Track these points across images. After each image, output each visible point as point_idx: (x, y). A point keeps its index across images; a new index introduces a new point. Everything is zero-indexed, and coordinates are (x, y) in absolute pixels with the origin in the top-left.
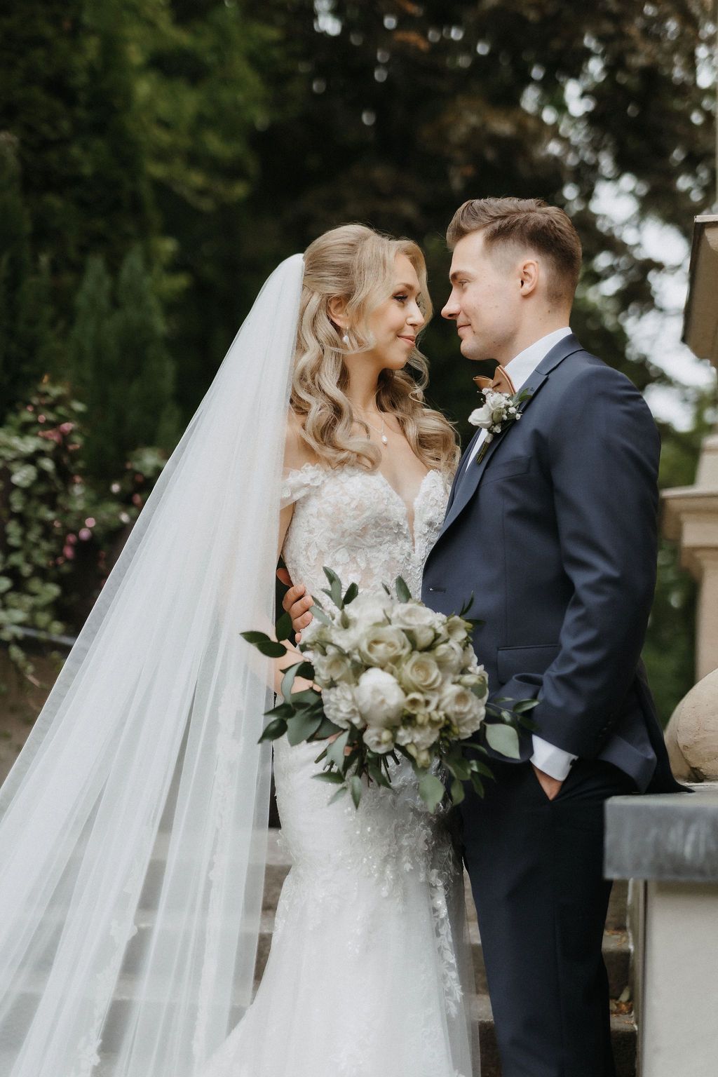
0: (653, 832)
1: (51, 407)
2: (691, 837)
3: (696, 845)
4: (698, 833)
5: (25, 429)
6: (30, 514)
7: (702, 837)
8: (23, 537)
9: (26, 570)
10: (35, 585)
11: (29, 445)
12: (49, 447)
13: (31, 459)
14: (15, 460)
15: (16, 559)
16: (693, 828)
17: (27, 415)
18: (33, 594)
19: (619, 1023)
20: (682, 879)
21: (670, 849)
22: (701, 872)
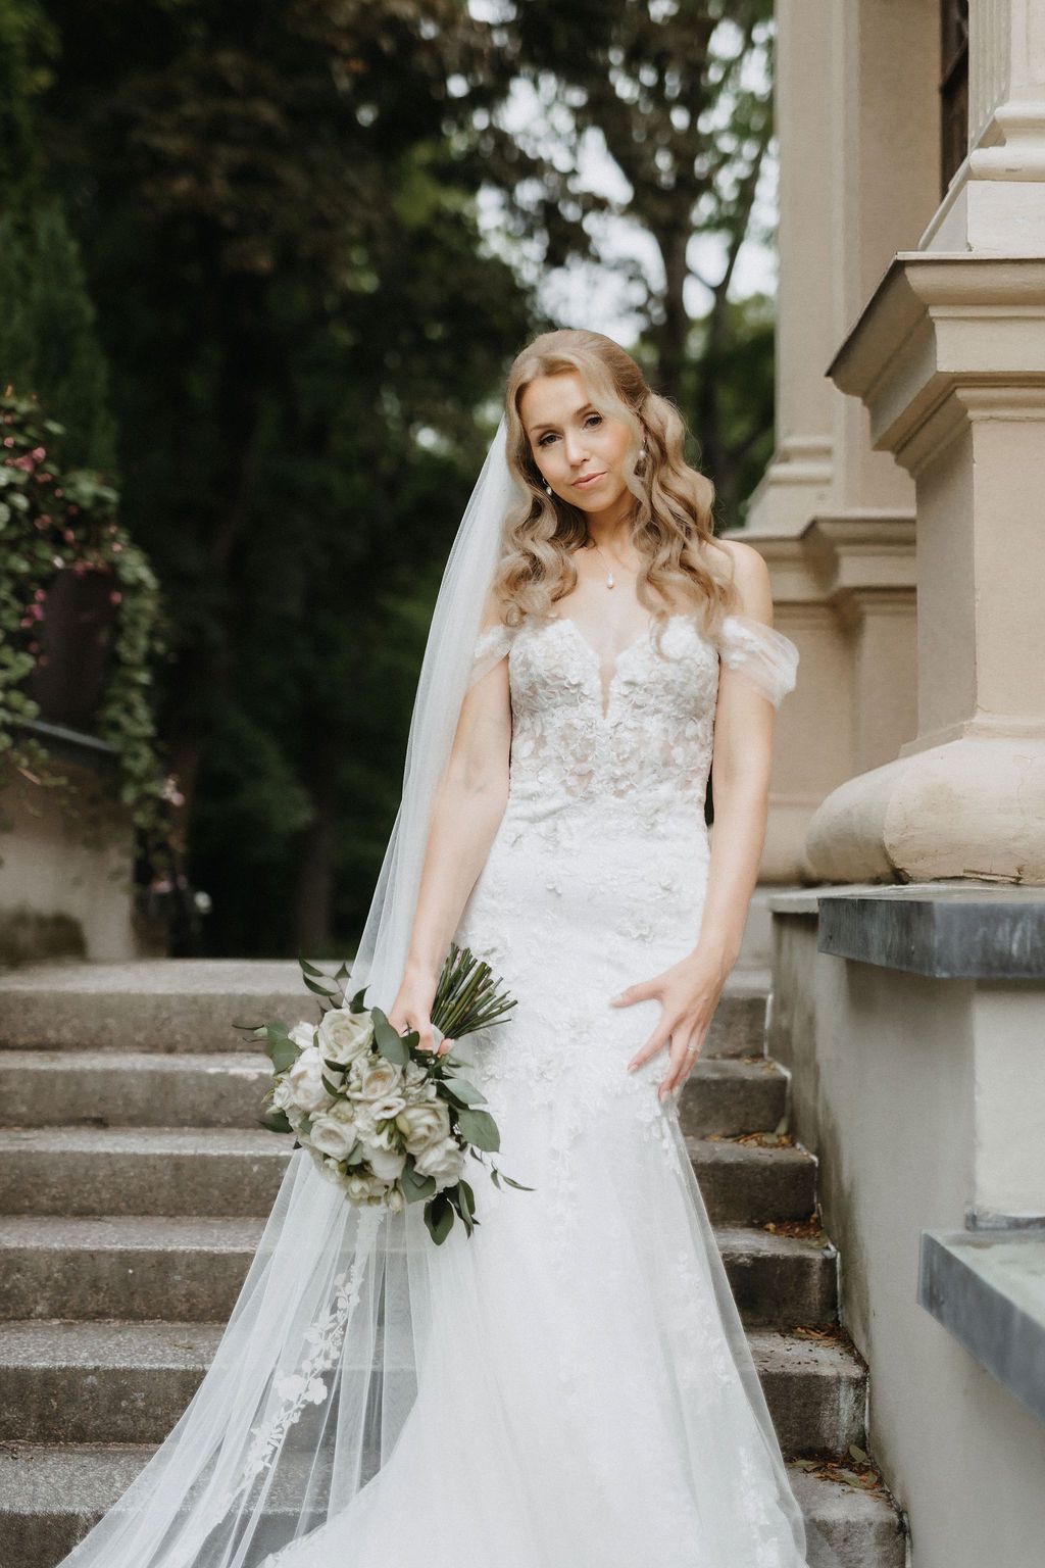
0: (981, 930)
2: (1018, 935)
3: (1022, 942)
4: (1024, 932)
7: (1029, 934)
16: (1020, 926)
20: (1009, 976)
21: (998, 947)
22: (1028, 969)
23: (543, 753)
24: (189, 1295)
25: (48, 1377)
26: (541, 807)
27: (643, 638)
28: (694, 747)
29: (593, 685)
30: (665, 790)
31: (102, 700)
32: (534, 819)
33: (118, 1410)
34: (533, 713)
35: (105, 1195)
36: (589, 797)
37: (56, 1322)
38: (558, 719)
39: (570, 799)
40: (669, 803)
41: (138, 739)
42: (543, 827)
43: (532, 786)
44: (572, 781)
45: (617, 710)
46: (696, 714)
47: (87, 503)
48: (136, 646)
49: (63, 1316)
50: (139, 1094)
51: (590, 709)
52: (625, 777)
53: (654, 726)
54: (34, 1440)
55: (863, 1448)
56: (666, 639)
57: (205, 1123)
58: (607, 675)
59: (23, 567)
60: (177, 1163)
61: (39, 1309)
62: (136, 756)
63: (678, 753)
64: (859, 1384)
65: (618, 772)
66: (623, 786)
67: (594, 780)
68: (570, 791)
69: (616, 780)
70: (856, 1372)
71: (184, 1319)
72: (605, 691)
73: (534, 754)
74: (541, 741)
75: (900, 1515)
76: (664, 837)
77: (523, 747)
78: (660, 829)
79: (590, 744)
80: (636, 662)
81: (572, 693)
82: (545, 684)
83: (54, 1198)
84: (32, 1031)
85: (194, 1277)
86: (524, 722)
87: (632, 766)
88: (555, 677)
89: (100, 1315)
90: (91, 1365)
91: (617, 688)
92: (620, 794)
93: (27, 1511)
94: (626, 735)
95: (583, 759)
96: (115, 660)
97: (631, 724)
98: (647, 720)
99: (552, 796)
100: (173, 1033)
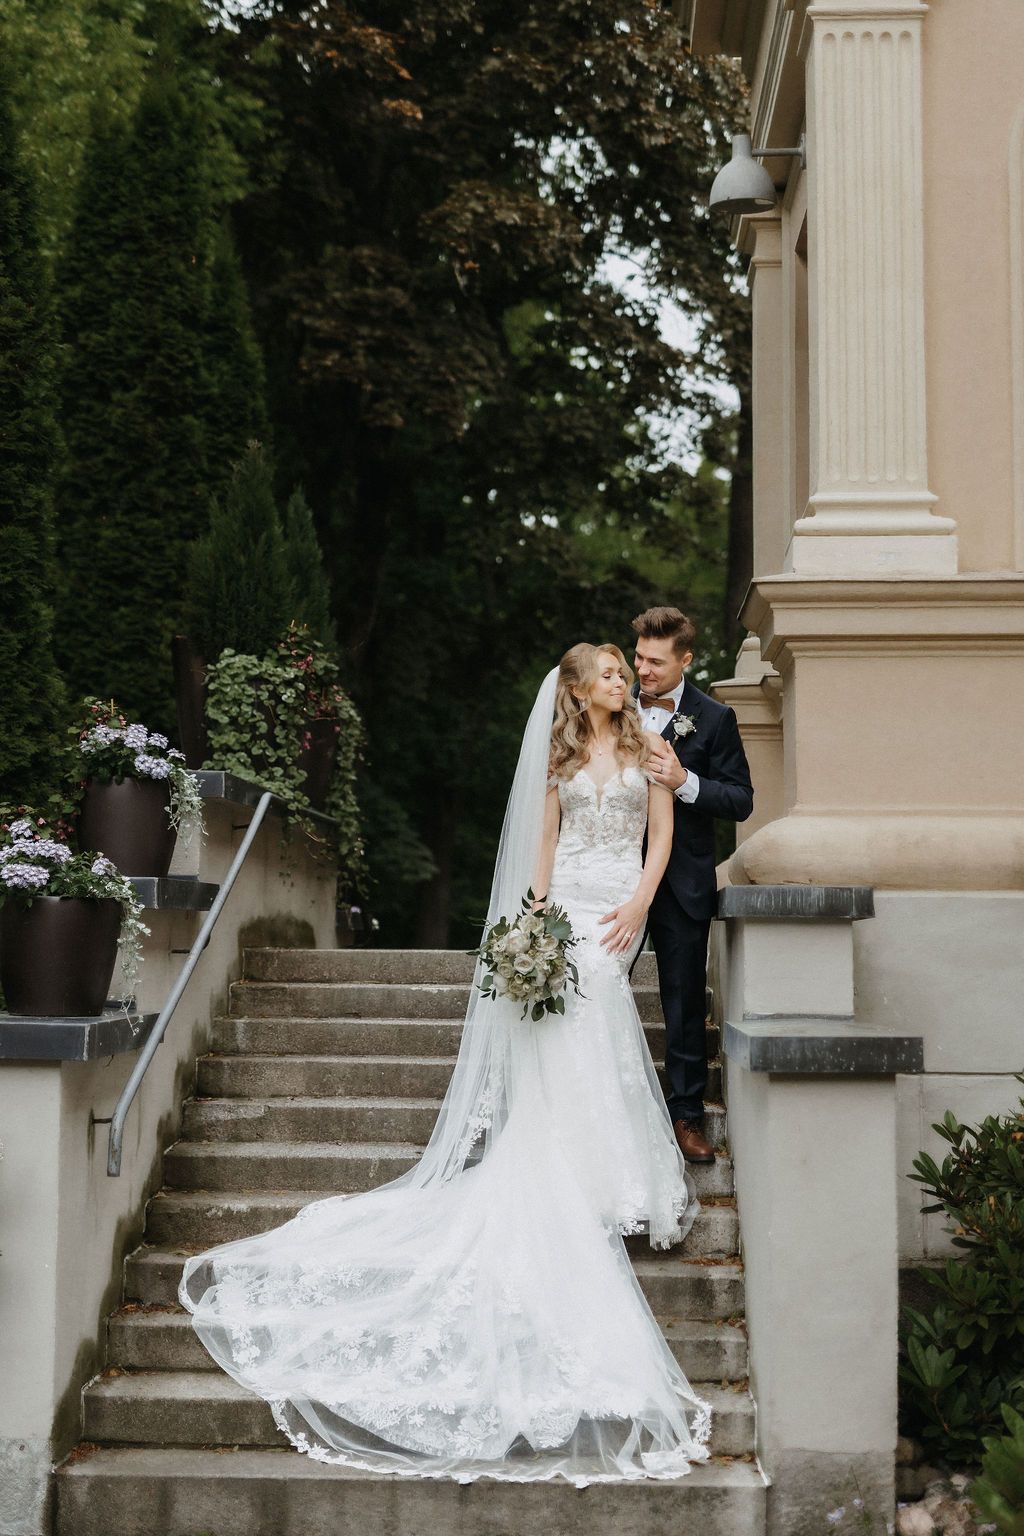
0: (745, 897)
1: (298, 644)
4: (762, 898)
5: (282, 661)
6: (290, 721)
8: (286, 737)
9: (289, 761)
10: (293, 771)
11: (291, 673)
12: (301, 674)
13: (289, 683)
14: (281, 683)
15: (282, 753)
16: (761, 896)
17: (284, 652)
18: (292, 777)
19: (709, 1027)
20: (756, 916)
21: (752, 904)
23: (574, 827)
24: (411, 1085)
25: (351, 1113)
26: (571, 850)
27: (615, 777)
28: (638, 824)
29: (594, 797)
30: (625, 842)
31: (330, 791)
32: (570, 854)
33: (383, 1127)
34: (569, 810)
35: (366, 1045)
36: (594, 845)
37: (348, 1097)
38: (579, 812)
39: (585, 846)
40: (626, 847)
41: (350, 814)
42: (573, 858)
43: (570, 841)
44: (586, 838)
45: (604, 808)
46: (639, 809)
47: (321, 673)
48: (348, 758)
49: (351, 1095)
50: (377, 1000)
51: (593, 808)
52: (608, 836)
53: (619, 815)
54: (345, 1141)
55: (725, 1145)
56: (625, 778)
57: (411, 1016)
58: (599, 793)
59: (303, 722)
60: (401, 1029)
61: (340, 1091)
62: (349, 825)
63: (630, 825)
64: (723, 1116)
65: (605, 835)
66: (607, 840)
67: (596, 837)
68: (585, 843)
69: (604, 838)
70: (721, 1111)
71: (408, 1096)
72: (599, 799)
73: (570, 828)
74: (573, 822)
75: (732, 1162)
76: (624, 861)
77: (566, 824)
78: (622, 858)
79: (593, 823)
80: (611, 789)
81: (585, 801)
82: (573, 798)
83: (340, 1046)
84: (316, 972)
85: (413, 1076)
86: (566, 813)
87: (611, 832)
88: (577, 795)
89: (369, 1094)
90: (370, 1107)
91: (604, 799)
92: (606, 843)
93: (350, 1158)
94: (608, 819)
95: (590, 829)
96: (337, 766)
97: (610, 814)
98: (616, 812)
99: (578, 845)
100: (390, 974)
